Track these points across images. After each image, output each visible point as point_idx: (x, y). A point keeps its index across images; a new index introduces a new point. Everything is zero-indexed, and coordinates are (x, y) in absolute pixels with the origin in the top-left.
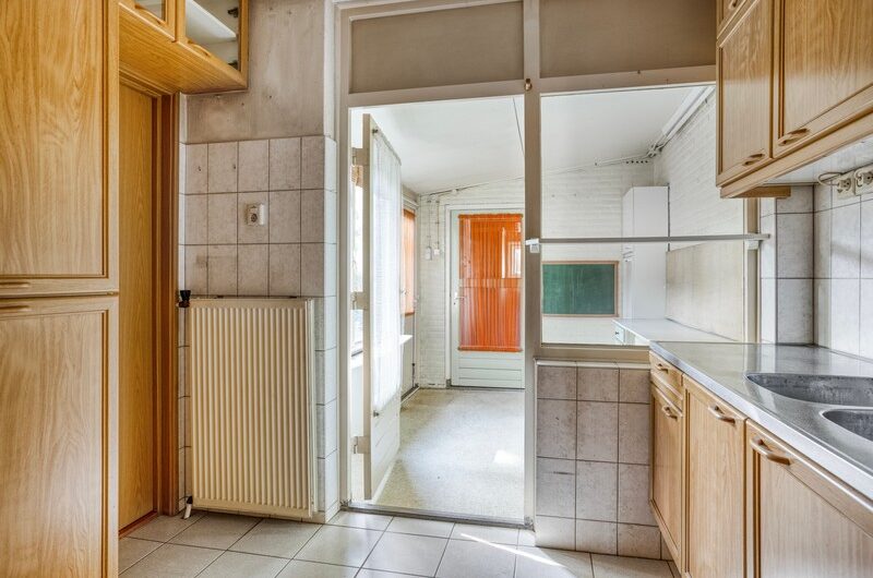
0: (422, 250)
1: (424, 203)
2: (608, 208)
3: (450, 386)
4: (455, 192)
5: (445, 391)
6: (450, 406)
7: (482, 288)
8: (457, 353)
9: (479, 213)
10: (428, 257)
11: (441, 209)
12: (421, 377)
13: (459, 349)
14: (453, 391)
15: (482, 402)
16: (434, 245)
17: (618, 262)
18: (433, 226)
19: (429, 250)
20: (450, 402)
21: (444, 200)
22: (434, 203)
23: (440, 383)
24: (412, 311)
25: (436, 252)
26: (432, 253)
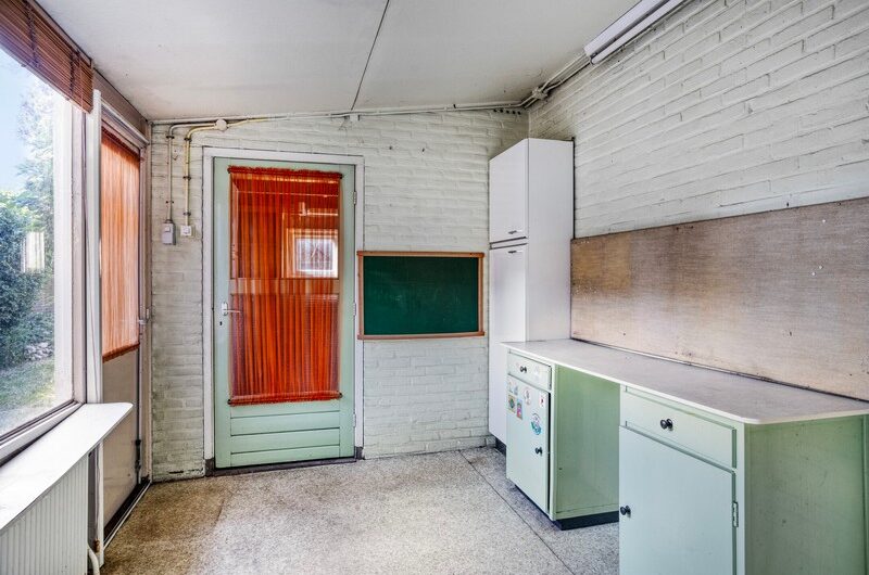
0: (156, 227)
1: (160, 138)
2: (470, 175)
3: (213, 469)
4: (221, 124)
5: (204, 483)
6: (219, 527)
7: (272, 296)
8: (226, 411)
9: (266, 165)
10: (168, 238)
11: (196, 153)
12: (155, 462)
13: (230, 403)
14: (221, 481)
15: (281, 504)
16: (180, 219)
17: (482, 255)
18: (179, 183)
19: (169, 227)
20: (218, 515)
21: (199, 136)
22: (179, 140)
23: (192, 465)
24: (133, 341)
25: (185, 230)
26: (176, 230)
